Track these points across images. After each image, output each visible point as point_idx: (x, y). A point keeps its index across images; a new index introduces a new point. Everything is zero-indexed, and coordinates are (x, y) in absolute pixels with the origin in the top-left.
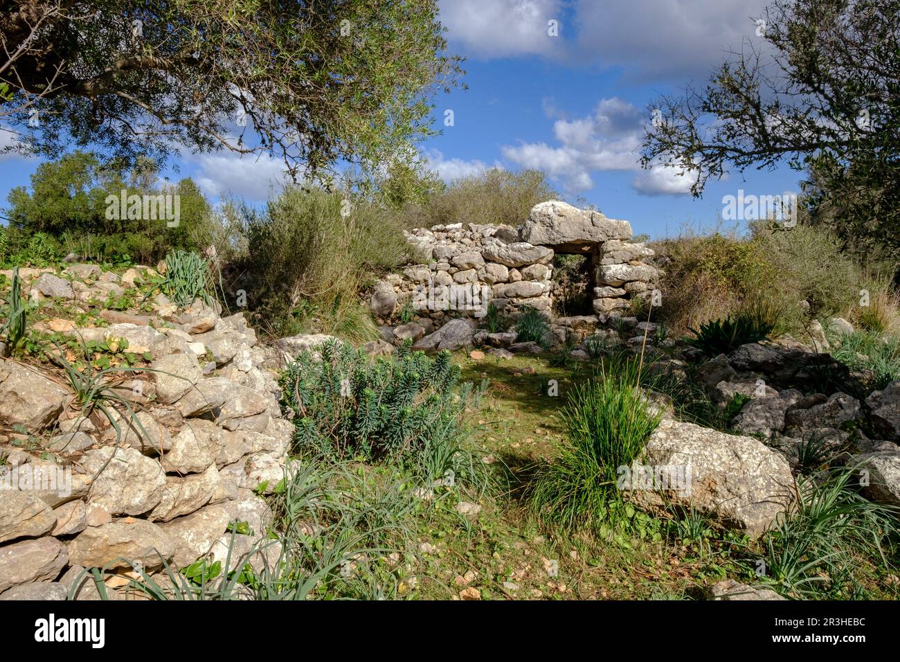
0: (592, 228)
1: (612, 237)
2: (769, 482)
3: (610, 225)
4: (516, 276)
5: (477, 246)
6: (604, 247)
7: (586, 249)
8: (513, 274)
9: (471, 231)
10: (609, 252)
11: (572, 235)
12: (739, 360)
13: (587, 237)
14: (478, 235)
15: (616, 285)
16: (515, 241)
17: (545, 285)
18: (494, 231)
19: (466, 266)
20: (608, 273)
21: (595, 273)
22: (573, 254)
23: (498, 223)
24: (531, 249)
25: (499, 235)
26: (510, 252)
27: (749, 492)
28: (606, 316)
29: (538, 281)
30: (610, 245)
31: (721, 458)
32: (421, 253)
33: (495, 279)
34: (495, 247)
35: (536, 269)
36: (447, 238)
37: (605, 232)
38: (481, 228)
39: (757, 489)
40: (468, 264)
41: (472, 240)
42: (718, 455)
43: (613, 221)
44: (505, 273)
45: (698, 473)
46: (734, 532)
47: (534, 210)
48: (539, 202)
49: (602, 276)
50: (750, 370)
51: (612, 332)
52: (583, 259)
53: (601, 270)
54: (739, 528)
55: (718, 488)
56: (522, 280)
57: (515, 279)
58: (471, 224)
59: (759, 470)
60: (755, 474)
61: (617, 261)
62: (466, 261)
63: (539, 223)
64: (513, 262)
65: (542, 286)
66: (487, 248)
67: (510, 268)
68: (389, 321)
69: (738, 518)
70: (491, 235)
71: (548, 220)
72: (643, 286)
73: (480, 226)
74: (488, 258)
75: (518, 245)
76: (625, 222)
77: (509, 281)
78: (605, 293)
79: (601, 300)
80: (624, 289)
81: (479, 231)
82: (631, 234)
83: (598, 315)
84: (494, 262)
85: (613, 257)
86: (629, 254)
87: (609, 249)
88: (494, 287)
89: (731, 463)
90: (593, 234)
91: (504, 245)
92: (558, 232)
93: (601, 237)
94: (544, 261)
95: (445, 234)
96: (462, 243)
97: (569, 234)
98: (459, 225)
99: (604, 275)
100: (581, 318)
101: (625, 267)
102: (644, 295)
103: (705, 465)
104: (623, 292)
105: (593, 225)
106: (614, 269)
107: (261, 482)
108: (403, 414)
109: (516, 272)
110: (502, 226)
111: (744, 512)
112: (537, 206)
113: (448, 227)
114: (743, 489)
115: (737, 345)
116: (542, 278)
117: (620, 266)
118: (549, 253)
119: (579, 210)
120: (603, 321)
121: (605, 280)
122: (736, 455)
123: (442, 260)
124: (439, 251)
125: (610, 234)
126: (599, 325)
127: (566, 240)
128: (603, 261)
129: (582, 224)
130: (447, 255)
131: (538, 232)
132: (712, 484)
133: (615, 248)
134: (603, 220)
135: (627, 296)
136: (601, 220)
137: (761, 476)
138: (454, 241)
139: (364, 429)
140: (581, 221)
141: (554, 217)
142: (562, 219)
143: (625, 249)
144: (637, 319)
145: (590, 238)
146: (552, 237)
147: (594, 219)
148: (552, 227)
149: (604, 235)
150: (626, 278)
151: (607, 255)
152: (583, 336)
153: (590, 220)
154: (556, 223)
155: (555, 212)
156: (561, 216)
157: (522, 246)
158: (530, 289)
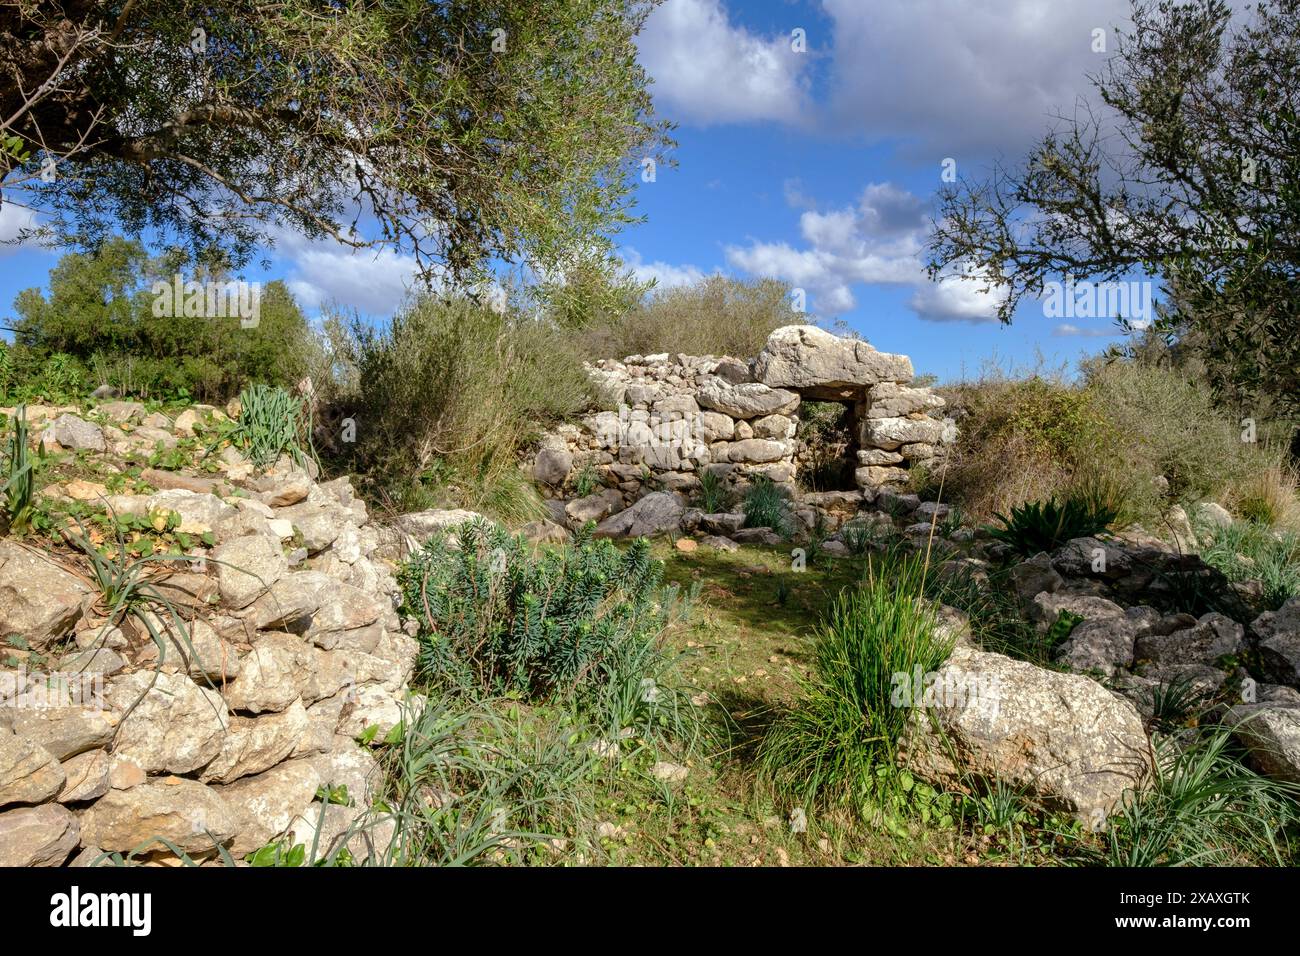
0: (856, 364)
1: (885, 379)
2: (1112, 743)
3: (882, 361)
4: (745, 431)
5: (689, 386)
6: (872, 392)
7: (846, 394)
8: (741, 429)
9: (682, 365)
10: (880, 400)
11: (827, 375)
12: (1066, 561)
13: (849, 377)
14: (691, 371)
15: (889, 448)
16: (744, 381)
17: (787, 446)
18: (714, 366)
20: (877, 430)
21: (859, 430)
22: (827, 401)
23: (720, 355)
24: (767, 392)
25: (721, 371)
26: (737, 396)
27: (1083, 757)
28: (874, 492)
29: (777, 439)
30: (881, 390)
31: (1041, 707)
32: (609, 395)
33: (714, 435)
34: (714, 388)
35: (774, 422)
36: (646, 374)
37: (874, 371)
38: (695, 360)
39: (1094, 753)
41: (683, 378)
42: (1038, 702)
43: (886, 355)
44: (729, 426)
45: (1007, 728)
46: (1059, 817)
47: (772, 336)
48: (780, 326)
49: (870, 435)
50: (1082, 576)
51: (882, 516)
52: (843, 409)
53: (868, 426)
54: (1067, 811)
55: (1036, 751)
56: (754, 437)
57: (743, 435)
58: (681, 356)
59: (1097, 725)
60: (1090, 731)
61: (890, 413)
62: (673, 407)
63: (779, 356)
64: (740, 411)
65: (782, 446)
66: (704, 390)
67: (736, 420)
68: (560, 493)
69: (1065, 796)
70: (710, 372)
71: (792, 352)
72: (928, 450)
73: (694, 358)
74: (705, 405)
75: (748, 387)
76: (903, 357)
77: (734, 439)
78: (873, 459)
79: (866, 469)
80: (900, 453)
81: (693, 365)
82: (912, 374)
83: (862, 491)
84: (714, 410)
85: (885, 407)
86: (908, 403)
87: (879, 396)
88: (712, 446)
89: (1056, 713)
90: (857, 374)
91: (728, 386)
92: (806, 369)
93: (869, 378)
94: (785, 411)
95: (644, 369)
96: (667, 382)
97: (822, 372)
98: (665, 356)
99: (872, 432)
100: (838, 494)
101: (902, 422)
102: (930, 462)
103: (1019, 717)
104: (899, 458)
105: (858, 360)
106: (886, 425)
107: (367, 727)
108: (578, 632)
109: (744, 426)
110: (726, 359)
111: (1074, 787)
112: (777, 331)
113: (649, 358)
114: (1074, 754)
115: (1064, 539)
116: (781, 436)
117: (895, 420)
118: (792, 400)
119: (837, 339)
120: (870, 499)
121: (873, 441)
122: (1064, 703)
123: (638, 406)
124: (634, 393)
125: (882, 374)
126: (863, 505)
127: (819, 381)
128: (872, 412)
129: (841, 358)
130: (646, 398)
131: (778, 368)
132: (1028, 745)
133: (889, 395)
134: (872, 353)
135: (905, 464)
136: (869, 354)
137: (1099, 734)
138: (656, 380)
139: (520, 652)
140: (840, 353)
141: (802, 347)
142: (813, 351)
143: (902, 397)
144: (920, 497)
145: (853, 379)
146: (798, 376)
147: (859, 352)
148: (798, 362)
149: (873, 375)
150: (903, 438)
151: (876, 404)
152: (840, 520)
153: (853, 353)
154: (804, 356)
155: (803, 340)
156: (812, 346)
157: (755, 389)
158: (765, 451)
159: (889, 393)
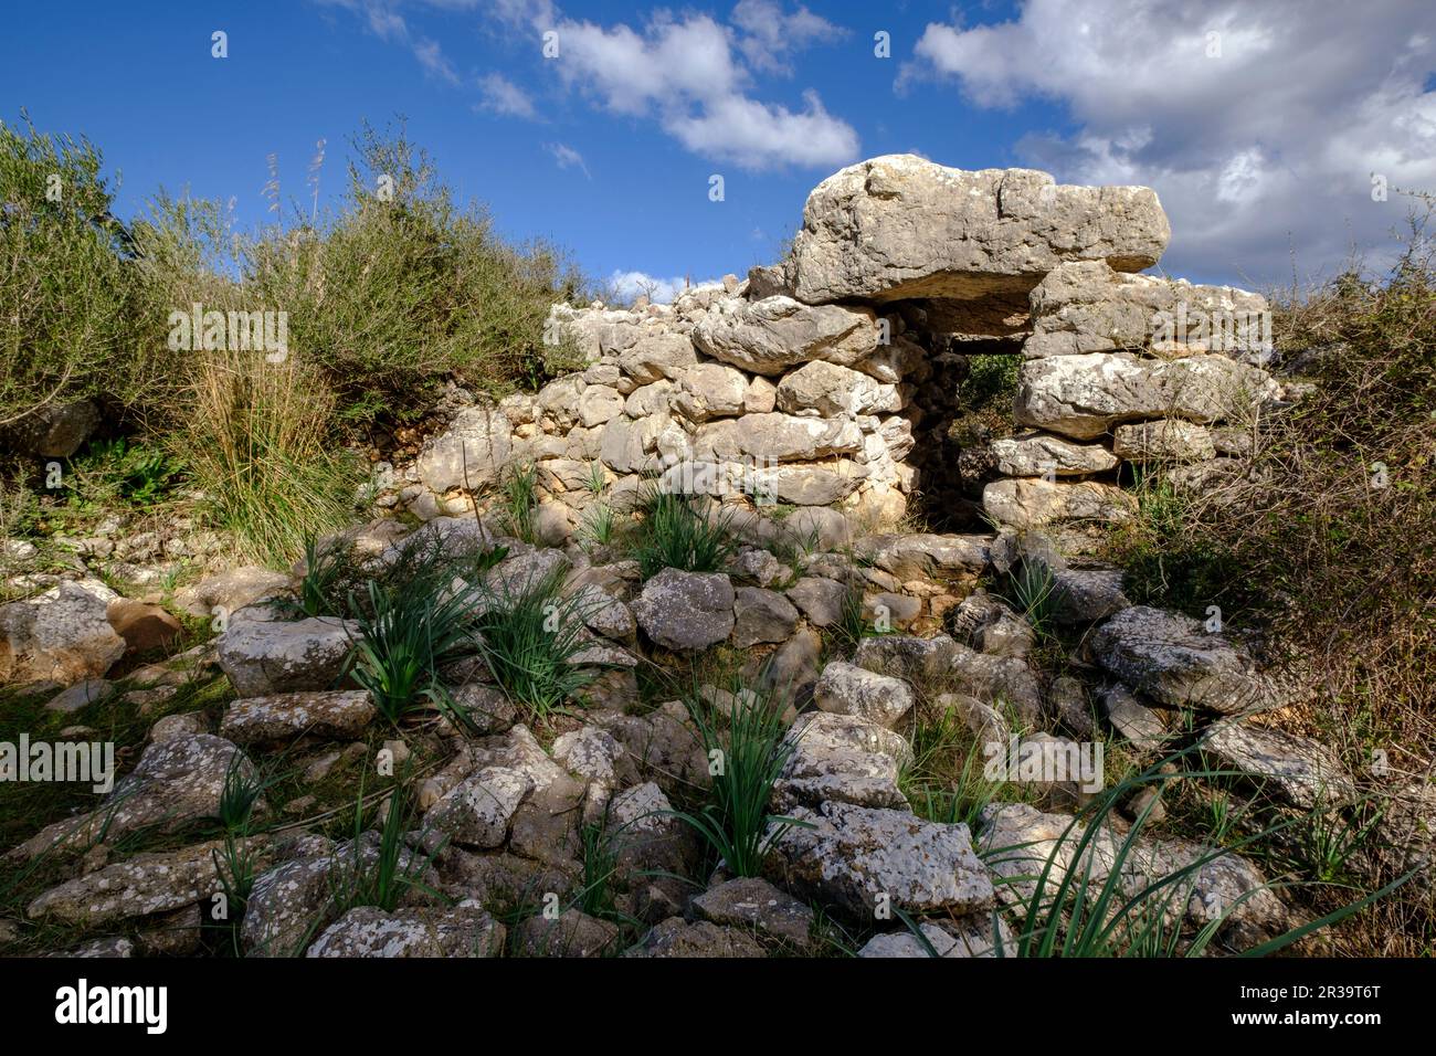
0: (993, 224)
1: (1075, 253)
3: (1068, 207)
4: (761, 398)
6: (1039, 291)
7: (1016, 320)
8: (754, 393)
10: (1056, 308)
11: (920, 259)
13: (975, 259)
15: (1080, 434)
18: (747, 283)
19: (645, 373)
20: (1039, 385)
24: (790, 313)
25: (753, 289)
26: (739, 326)
29: (817, 414)
30: (1061, 284)
33: (702, 409)
40: (647, 365)
43: (1082, 192)
53: (1021, 376)
56: (775, 410)
61: (1086, 341)
62: (641, 357)
63: (822, 232)
67: (748, 377)
70: (741, 294)
71: (846, 217)
72: (1193, 438)
74: (706, 352)
77: (737, 414)
78: (1024, 462)
79: (1010, 485)
80: (1107, 446)
82: (1163, 236)
83: (989, 539)
84: (715, 359)
85: (1072, 328)
90: (994, 247)
92: (870, 251)
93: (1032, 256)
94: (845, 354)
99: (1027, 393)
101: (1117, 364)
102: (1200, 473)
104: (1101, 458)
105: (1001, 215)
106: (1067, 373)
109: (762, 388)
116: (830, 407)
117: (1098, 358)
119: (956, 173)
121: (1027, 413)
123: (605, 358)
125: (1067, 241)
126: (987, 575)
127: (898, 275)
128: (1032, 343)
129: (961, 215)
130: (616, 345)
133: (1080, 293)
134: (1041, 190)
135: (1123, 477)
136: (1034, 194)
140: (958, 207)
141: (865, 203)
142: (891, 206)
143: (1124, 296)
144: (1127, 584)
145: (984, 263)
146: (855, 269)
147: (1006, 193)
148: (854, 237)
149: (1042, 246)
150: (1112, 406)
151: (1046, 321)
152: (927, 604)
153: (992, 199)
154: (868, 221)
155: (868, 185)
156: (888, 196)
157: (766, 306)
158: (777, 439)
159: (1085, 288)
